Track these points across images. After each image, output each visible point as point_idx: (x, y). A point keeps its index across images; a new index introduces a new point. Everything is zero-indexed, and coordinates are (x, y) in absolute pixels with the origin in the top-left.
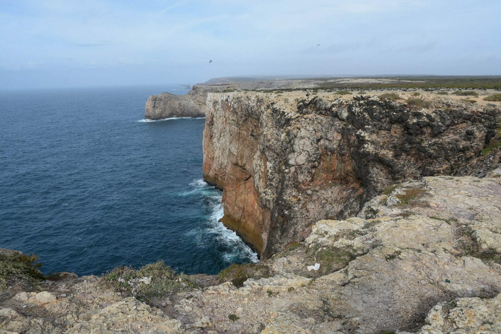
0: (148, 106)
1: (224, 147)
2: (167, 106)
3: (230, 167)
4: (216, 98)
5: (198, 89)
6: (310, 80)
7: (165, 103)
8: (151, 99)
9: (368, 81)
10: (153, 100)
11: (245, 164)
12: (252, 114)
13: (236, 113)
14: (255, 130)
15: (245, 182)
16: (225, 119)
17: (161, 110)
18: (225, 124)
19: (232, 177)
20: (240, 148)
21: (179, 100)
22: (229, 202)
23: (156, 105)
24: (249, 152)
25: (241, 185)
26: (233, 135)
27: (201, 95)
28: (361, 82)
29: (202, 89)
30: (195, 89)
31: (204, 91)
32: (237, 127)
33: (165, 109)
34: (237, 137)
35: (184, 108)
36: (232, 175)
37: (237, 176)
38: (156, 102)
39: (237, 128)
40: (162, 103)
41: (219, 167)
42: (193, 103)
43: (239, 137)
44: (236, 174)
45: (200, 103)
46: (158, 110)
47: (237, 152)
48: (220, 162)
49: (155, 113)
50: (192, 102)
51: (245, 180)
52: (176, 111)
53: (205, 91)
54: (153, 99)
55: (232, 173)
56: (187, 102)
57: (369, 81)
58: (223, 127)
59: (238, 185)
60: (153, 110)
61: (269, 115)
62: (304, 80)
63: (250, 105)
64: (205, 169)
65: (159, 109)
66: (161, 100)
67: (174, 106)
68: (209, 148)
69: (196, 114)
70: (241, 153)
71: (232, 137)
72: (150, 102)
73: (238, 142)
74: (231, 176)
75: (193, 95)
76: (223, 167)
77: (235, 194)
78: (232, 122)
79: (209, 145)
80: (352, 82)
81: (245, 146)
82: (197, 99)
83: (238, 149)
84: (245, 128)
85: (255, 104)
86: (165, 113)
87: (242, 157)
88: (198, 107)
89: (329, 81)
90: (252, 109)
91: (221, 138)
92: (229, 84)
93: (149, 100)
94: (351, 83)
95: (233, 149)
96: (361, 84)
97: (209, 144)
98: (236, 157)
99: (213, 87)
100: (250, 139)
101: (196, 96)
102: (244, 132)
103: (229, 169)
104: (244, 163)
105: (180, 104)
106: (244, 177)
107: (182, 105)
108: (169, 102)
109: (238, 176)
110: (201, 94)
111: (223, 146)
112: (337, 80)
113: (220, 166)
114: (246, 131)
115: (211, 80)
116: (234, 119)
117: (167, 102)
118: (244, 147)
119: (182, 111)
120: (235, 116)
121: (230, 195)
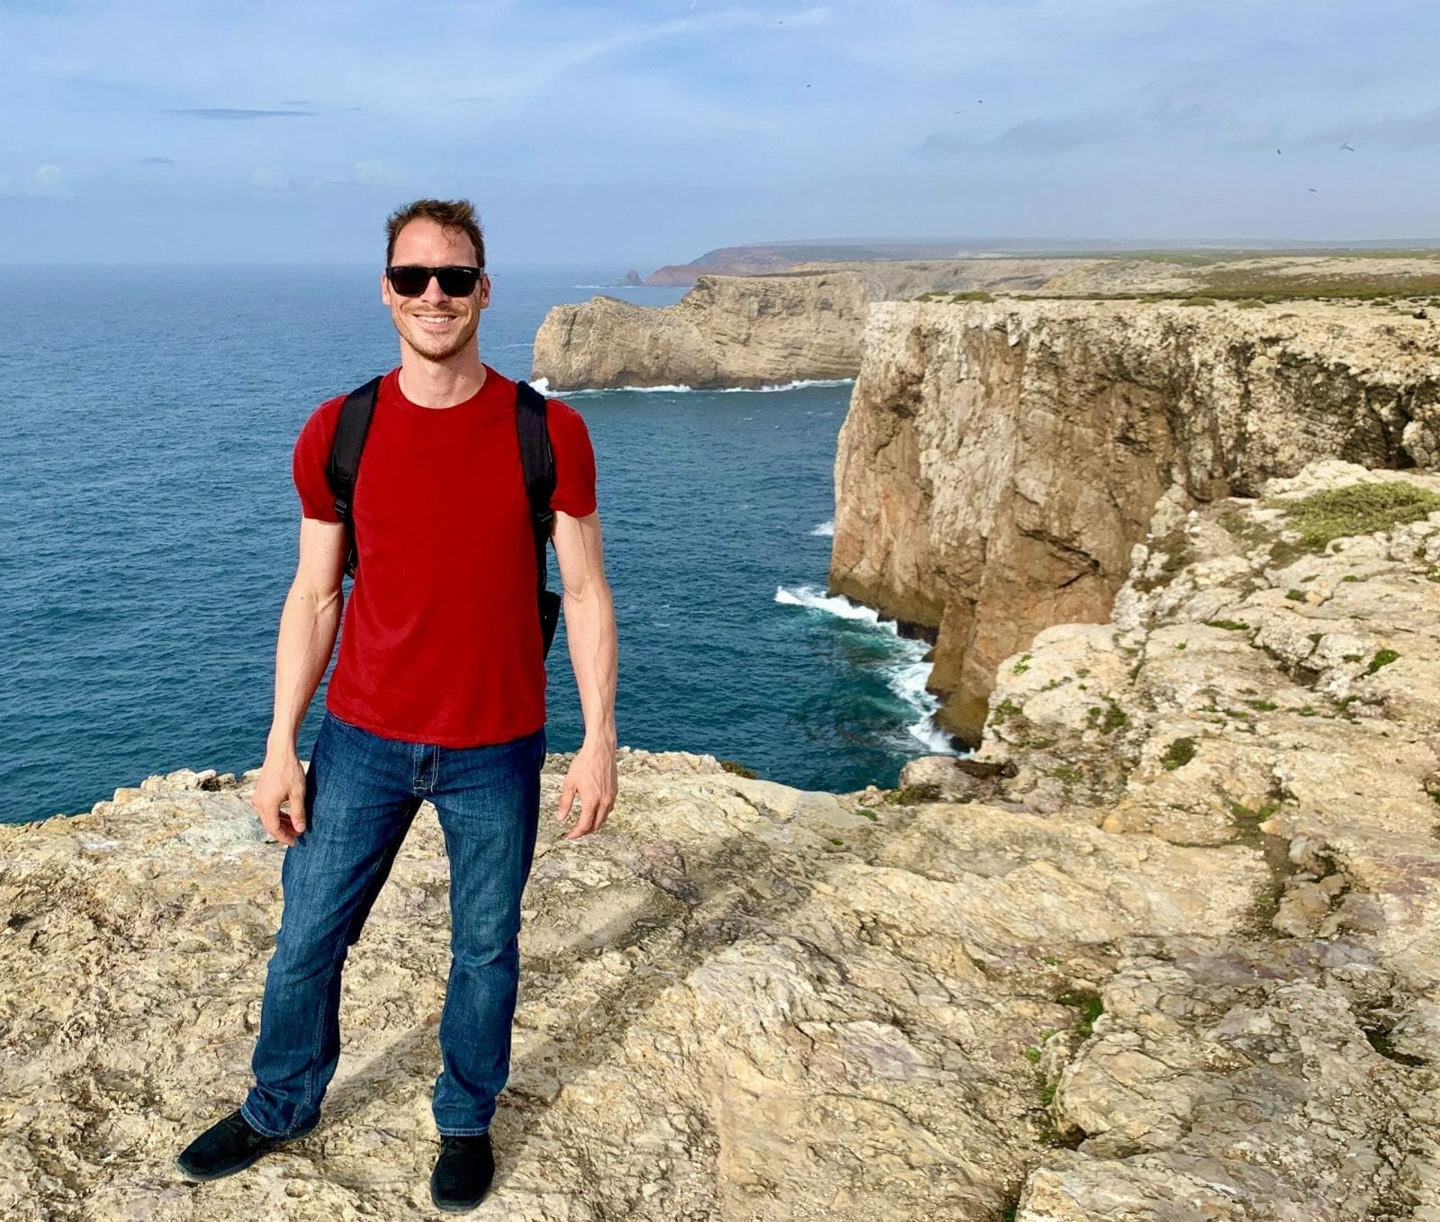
0: (544, 340)
1: (978, 477)
2: (612, 346)
3: (1008, 542)
4: (934, 320)
5: (716, 288)
6: (1132, 258)
7: (605, 335)
8: (557, 317)
9: (1404, 268)
10: (564, 322)
11: (1077, 533)
12: (1139, 373)
13: (1058, 370)
14: (1143, 424)
15: (1058, 591)
16: (983, 389)
17: (589, 358)
18: (981, 404)
19: (1011, 575)
20: (1059, 483)
21: (651, 326)
22: (983, 658)
23: (575, 341)
24: (1097, 495)
25: (1040, 601)
26: (1032, 441)
27: (726, 311)
28: (1373, 271)
29: (731, 290)
30: (708, 288)
31: (737, 294)
32: (1056, 412)
33: (603, 356)
34: (1051, 447)
35: (668, 353)
36: (1011, 568)
37: (1030, 573)
38: (575, 327)
39: (1053, 417)
40: (593, 335)
41: (955, 543)
42: (700, 338)
43: (1060, 447)
44: (1027, 566)
45: (724, 339)
46: (580, 357)
47: (1048, 494)
48: (959, 526)
49: (570, 366)
50: (696, 332)
51: (1060, 587)
52: (641, 364)
53: (742, 295)
54: (563, 317)
55: (1011, 562)
56: (678, 332)
57: (1409, 269)
58: (974, 414)
59: (1031, 603)
60: (564, 356)
61: (1267, 376)
62: (1106, 262)
63: (1133, 343)
64: (840, 553)
65: (583, 354)
66: (590, 321)
67: (633, 346)
68: (863, 486)
69: (708, 375)
70: (1062, 498)
71: (1028, 447)
72: (554, 328)
73: (1051, 462)
74: (1007, 571)
75: (698, 307)
76: (968, 542)
77: (1015, 632)
78: (1036, 396)
79: (863, 475)
80: (1334, 270)
81: (1084, 474)
82: (713, 324)
83: (1052, 484)
84: (1088, 417)
85: (1158, 341)
86: (603, 369)
87: (1066, 510)
88: (714, 352)
89: (1232, 266)
90: (1140, 356)
91: (963, 451)
92: (824, 273)
93: (548, 319)
94: (1333, 275)
95: (1032, 483)
96: (1378, 278)
97: (864, 472)
98: (1041, 510)
99: (771, 281)
100: (1114, 450)
101: (707, 311)
102: (1084, 430)
103: (1000, 548)
104: (1076, 529)
105: (655, 339)
106: (1058, 575)
107: (661, 341)
108: (618, 331)
109: (1038, 570)
110: (727, 305)
111: (972, 474)
112: (1266, 263)
113: (958, 539)
114: (1094, 426)
115: (711, 253)
116: (1046, 387)
117: (612, 329)
118: (1079, 477)
119: (662, 361)
120: (1051, 377)
121: (994, 635)
